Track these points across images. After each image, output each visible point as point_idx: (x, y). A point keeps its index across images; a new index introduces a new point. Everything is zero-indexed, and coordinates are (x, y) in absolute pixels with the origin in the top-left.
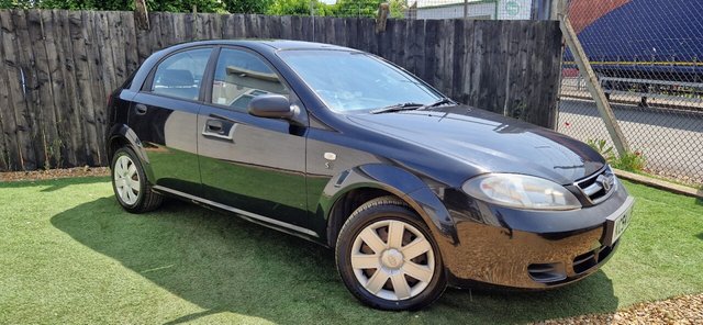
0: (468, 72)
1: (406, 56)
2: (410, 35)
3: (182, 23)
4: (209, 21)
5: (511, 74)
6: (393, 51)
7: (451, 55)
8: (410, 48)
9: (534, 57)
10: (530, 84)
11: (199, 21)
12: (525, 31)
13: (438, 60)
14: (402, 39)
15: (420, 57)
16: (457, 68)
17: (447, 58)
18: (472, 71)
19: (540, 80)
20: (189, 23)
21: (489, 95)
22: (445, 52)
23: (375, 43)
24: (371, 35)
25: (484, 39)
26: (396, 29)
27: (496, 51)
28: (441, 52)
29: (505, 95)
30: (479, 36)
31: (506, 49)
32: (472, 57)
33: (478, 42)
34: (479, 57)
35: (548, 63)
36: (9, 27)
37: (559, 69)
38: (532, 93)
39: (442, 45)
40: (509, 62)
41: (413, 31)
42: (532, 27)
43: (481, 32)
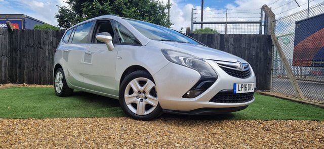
2: (200, 40)
5: (247, 57)
7: (219, 48)
9: (258, 50)
10: (257, 62)
12: (254, 39)
19: (262, 60)
22: (216, 47)
25: (234, 42)
27: (240, 47)
28: (214, 47)
30: (232, 41)
31: (244, 46)
32: (228, 49)
33: (231, 43)
34: (232, 49)
35: (266, 53)
37: (271, 56)
38: (259, 66)
39: (214, 44)
40: (246, 52)
41: (201, 38)
42: (257, 37)
43: (233, 39)
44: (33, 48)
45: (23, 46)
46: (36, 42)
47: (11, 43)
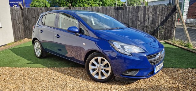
0: (147, 19)
1: (130, 16)
4: (84, 9)
5: (160, 20)
6: (126, 14)
7: (142, 15)
8: (131, 14)
9: (167, 16)
11: (82, 9)
13: (139, 17)
14: (129, 11)
15: (134, 16)
16: (144, 18)
18: (149, 19)
19: (170, 22)
20: (80, 9)
26: (128, 9)
27: (156, 14)
28: (140, 15)
31: (159, 13)
32: (149, 16)
33: (150, 12)
34: (151, 15)
35: (172, 17)
39: (140, 13)
40: (160, 17)
41: (132, 9)
43: (151, 9)
44: (35, 18)
45: (29, 17)
46: (36, 15)
47: (23, 16)
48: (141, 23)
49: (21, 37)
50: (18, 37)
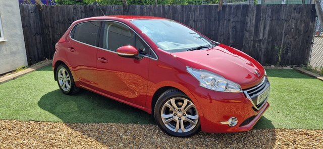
0: (262, 29)
1: (231, 21)
2: (234, 12)
3: (139, 9)
4: (149, 8)
5: (285, 30)
6: (225, 19)
7: (254, 21)
8: (234, 17)
9: (299, 22)
10: (296, 35)
11: (145, 8)
12: (295, 9)
13: (247, 23)
14: (230, 14)
15: (238, 22)
16: (257, 27)
17: (252, 22)
18: (264, 28)
19: (302, 33)
20: (142, 8)
21: (273, 40)
22: (251, 20)
23: (217, 16)
24: (215, 12)
25: (272, 14)
26: (227, 9)
27: (278, 19)
28: (249, 19)
29: (281, 40)
30: (269, 12)
31: (283, 18)
32: (265, 22)
34: (269, 22)
35: (307, 25)
36: (84, 11)
37: (314, 28)
38: (297, 39)
39: (249, 16)
40: (285, 24)
41: (235, 10)
42: (299, 7)
43: (270, 10)
44: (63, 24)
45: (54, 22)
46: (66, 19)
47: (41, 19)
48: (250, 35)
49: (40, 56)
50: (35, 56)
